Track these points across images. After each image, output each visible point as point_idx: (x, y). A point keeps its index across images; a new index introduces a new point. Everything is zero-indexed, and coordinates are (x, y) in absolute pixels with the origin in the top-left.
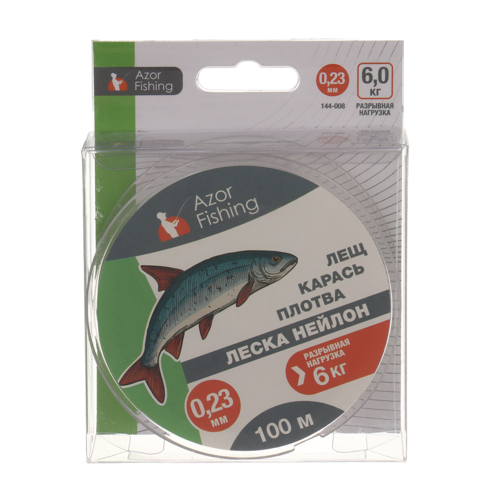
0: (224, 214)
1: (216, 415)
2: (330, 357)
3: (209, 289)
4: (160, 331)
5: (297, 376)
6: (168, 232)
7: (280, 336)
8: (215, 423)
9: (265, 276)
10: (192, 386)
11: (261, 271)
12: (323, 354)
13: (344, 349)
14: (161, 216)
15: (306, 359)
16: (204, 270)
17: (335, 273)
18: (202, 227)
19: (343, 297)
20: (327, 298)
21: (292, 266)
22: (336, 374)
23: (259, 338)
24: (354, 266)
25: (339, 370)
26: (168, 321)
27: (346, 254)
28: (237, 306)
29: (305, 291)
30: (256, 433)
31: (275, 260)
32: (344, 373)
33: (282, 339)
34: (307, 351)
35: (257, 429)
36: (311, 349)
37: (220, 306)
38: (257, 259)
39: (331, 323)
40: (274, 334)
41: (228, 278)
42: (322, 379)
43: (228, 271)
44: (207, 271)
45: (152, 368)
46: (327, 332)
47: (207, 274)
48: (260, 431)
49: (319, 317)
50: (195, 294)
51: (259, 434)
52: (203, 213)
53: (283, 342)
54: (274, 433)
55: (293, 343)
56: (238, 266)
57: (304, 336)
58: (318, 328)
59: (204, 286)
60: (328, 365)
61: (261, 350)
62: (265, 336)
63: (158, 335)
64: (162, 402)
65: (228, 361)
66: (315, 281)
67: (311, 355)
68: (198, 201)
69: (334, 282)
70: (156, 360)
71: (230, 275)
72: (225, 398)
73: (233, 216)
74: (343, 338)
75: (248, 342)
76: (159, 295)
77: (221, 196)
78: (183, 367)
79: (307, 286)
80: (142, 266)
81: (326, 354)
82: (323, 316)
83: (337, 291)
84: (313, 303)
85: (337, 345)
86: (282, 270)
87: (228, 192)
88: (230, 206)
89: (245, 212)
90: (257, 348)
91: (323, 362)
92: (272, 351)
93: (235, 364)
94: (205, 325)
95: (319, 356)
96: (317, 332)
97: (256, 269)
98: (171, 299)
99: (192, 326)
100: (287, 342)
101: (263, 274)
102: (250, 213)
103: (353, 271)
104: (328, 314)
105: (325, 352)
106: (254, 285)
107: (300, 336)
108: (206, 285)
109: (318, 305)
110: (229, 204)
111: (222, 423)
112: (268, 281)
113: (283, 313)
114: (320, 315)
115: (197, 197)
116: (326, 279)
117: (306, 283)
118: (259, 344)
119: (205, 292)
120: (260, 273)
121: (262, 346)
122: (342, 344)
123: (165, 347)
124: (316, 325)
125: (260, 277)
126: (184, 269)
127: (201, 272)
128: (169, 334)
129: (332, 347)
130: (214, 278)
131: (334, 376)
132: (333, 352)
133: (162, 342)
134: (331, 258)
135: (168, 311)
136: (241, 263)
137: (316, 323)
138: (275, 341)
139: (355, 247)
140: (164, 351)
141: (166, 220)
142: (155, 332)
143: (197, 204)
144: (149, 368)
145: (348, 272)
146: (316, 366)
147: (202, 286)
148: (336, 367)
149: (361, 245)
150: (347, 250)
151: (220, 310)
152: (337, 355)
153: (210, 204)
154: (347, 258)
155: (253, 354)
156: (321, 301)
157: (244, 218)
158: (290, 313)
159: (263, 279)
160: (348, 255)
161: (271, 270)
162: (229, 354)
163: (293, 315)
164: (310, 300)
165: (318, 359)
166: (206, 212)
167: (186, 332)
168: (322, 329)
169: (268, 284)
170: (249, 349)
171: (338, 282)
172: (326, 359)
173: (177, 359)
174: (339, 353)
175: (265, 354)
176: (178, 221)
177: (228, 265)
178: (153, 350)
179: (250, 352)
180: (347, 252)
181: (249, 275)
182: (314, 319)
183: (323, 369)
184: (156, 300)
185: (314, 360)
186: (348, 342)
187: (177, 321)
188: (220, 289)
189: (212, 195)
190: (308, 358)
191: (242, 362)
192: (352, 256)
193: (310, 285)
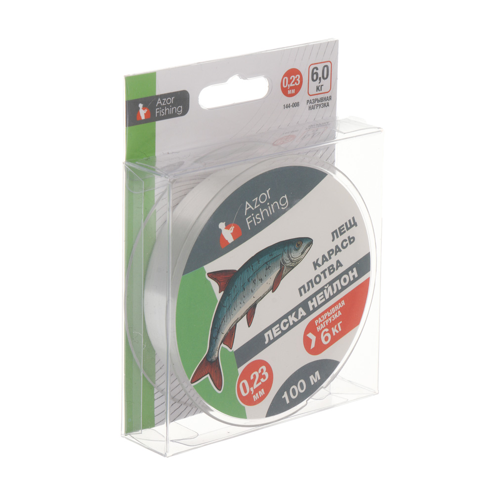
0: (265, 213)
1: (256, 391)
2: (332, 318)
3: (254, 282)
4: (220, 328)
5: (310, 340)
6: (227, 239)
7: (301, 310)
8: (255, 397)
9: (291, 261)
10: (241, 370)
11: (289, 257)
12: (328, 317)
13: (341, 309)
14: (222, 226)
15: (317, 325)
16: (251, 267)
17: (337, 247)
18: (249, 229)
19: (341, 265)
20: (331, 269)
21: (309, 248)
22: (336, 332)
23: (286, 316)
24: (349, 237)
25: (337, 329)
26: (225, 318)
27: (344, 229)
28: (273, 292)
29: (317, 267)
30: (283, 397)
31: (298, 245)
32: (340, 330)
33: (302, 312)
34: (317, 318)
35: (283, 394)
36: (320, 316)
37: (261, 295)
38: (286, 248)
39: (333, 290)
40: (296, 310)
41: (267, 269)
42: (326, 339)
43: (266, 263)
44: (252, 266)
45: (214, 361)
46: (331, 298)
47: (252, 269)
48: (285, 395)
49: (326, 287)
50: (244, 289)
51: (285, 398)
52: (250, 216)
53: (302, 315)
54: (294, 393)
55: (309, 313)
56: (273, 256)
57: (316, 306)
58: (324, 297)
59: (250, 280)
60: (330, 326)
61: (287, 325)
62: (290, 313)
63: (218, 332)
64: (220, 390)
65: (265, 341)
66: (324, 256)
67: (320, 320)
68: (248, 206)
69: (336, 254)
70: (217, 354)
71: (268, 267)
72: (263, 374)
73: (271, 214)
74: (340, 301)
75: (279, 322)
76: (219, 296)
77: (263, 198)
78: (235, 355)
79: (318, 262)
80: (208, 274)
81: (329, 317)
82: (328, 285)
83: (338, 262)
84: (322, 276)
85: (337, 308)
86: (302, 253)
87: (267, 194)
88: (269, 205)
89: (279, 208)
90: (285, 325)
91: (327, 324)
92: (295, 324)
93: (271, 342)
94: (250, 314)
95: (325, 320)
96: (324, 300)
97: (285, 256)
98: (228, 298)
99: (242, 317)
100: (304, 314)
101: (290, 259)
102: (282, 208)
103: (348, 242)
104: (331, 283)
105: (329, 316)
106: (284, 270)
107: (313, 306)
108: (252, 280)
109: (325, 277)
110: (268, 204)
111: (260, 396)
112: (293, 265)
113: (302, 290)
114: (326, 285)
115: (247, 203)
116: (331, 253)
117: (317, 260)
118: (285, 321)
119: (251, 286)
120: (288, 259)
121: (288, 322)
122: (340, 306)
123: (223, 341)
124: (324, 294)
125: (288, 263)
126: (237, 269)
127: (248, 268)
128: (225, 330)
129: (333, 310)
130: (256, 272)
131: (334, 334)
132: (333, 314)
133: (221, 337)
134: (335, 234)
135: (225, 308)
136: (275, 253)
137: (324, 292)
138: (296, 316)
139: (350, 221)
140: (223, 345)
141: (225, 228)
142: (216, 329)
143: (246, 209)
144: (211, 362)
145: (345, 244)
146: (323, 329)
147: (249, 281)
148: (336, 326)
149: (353, 218)
150: (345, 225)
151: (261, 298)
152: (336, 316)
153: (255, 207)
154: (345, 232)
155: (282, 331)
156: (327, 272)
157: (278, 214)
158: (307, 288)
159: (290, 264)
160: (345, 229)
161: (295, 255)
162: (266, 335)
163: (308, 290)
164: (320, 274)
165: (324, 323)
166: (253, 215)
167: (237, 324)
168: (327, 297)
169: (293, 267)
170: (280, 327)
171: (339, 253)
172: (329, 321)
173: (231, 349)
174: (338, 314)
175: (290, 328)
176: (234, 227)
177: (266, 258)
178: (215, 346)
179: (281, 329)
180: (345, 227)
181: (281, 263)
182: (322, 289)
183: (327, 330)
184: (217, 301)
185: (322, 325)
186: (343, 303)
187: (231, 316)
188: (261, 280)
189: (256, 199)
190: (318, 323)
191: (275, 339)
192: (348, 229)
193: (320, 262)
